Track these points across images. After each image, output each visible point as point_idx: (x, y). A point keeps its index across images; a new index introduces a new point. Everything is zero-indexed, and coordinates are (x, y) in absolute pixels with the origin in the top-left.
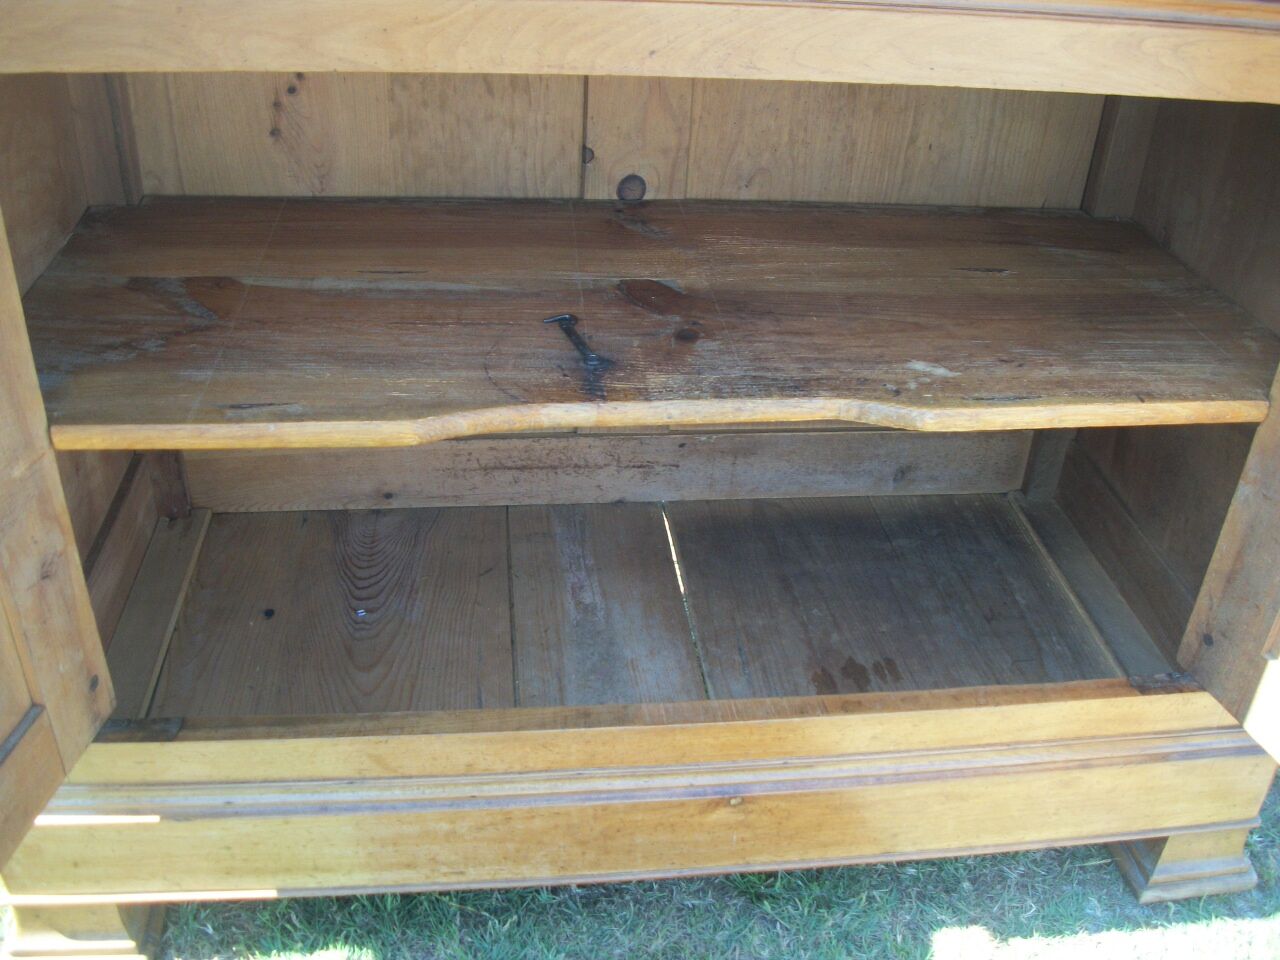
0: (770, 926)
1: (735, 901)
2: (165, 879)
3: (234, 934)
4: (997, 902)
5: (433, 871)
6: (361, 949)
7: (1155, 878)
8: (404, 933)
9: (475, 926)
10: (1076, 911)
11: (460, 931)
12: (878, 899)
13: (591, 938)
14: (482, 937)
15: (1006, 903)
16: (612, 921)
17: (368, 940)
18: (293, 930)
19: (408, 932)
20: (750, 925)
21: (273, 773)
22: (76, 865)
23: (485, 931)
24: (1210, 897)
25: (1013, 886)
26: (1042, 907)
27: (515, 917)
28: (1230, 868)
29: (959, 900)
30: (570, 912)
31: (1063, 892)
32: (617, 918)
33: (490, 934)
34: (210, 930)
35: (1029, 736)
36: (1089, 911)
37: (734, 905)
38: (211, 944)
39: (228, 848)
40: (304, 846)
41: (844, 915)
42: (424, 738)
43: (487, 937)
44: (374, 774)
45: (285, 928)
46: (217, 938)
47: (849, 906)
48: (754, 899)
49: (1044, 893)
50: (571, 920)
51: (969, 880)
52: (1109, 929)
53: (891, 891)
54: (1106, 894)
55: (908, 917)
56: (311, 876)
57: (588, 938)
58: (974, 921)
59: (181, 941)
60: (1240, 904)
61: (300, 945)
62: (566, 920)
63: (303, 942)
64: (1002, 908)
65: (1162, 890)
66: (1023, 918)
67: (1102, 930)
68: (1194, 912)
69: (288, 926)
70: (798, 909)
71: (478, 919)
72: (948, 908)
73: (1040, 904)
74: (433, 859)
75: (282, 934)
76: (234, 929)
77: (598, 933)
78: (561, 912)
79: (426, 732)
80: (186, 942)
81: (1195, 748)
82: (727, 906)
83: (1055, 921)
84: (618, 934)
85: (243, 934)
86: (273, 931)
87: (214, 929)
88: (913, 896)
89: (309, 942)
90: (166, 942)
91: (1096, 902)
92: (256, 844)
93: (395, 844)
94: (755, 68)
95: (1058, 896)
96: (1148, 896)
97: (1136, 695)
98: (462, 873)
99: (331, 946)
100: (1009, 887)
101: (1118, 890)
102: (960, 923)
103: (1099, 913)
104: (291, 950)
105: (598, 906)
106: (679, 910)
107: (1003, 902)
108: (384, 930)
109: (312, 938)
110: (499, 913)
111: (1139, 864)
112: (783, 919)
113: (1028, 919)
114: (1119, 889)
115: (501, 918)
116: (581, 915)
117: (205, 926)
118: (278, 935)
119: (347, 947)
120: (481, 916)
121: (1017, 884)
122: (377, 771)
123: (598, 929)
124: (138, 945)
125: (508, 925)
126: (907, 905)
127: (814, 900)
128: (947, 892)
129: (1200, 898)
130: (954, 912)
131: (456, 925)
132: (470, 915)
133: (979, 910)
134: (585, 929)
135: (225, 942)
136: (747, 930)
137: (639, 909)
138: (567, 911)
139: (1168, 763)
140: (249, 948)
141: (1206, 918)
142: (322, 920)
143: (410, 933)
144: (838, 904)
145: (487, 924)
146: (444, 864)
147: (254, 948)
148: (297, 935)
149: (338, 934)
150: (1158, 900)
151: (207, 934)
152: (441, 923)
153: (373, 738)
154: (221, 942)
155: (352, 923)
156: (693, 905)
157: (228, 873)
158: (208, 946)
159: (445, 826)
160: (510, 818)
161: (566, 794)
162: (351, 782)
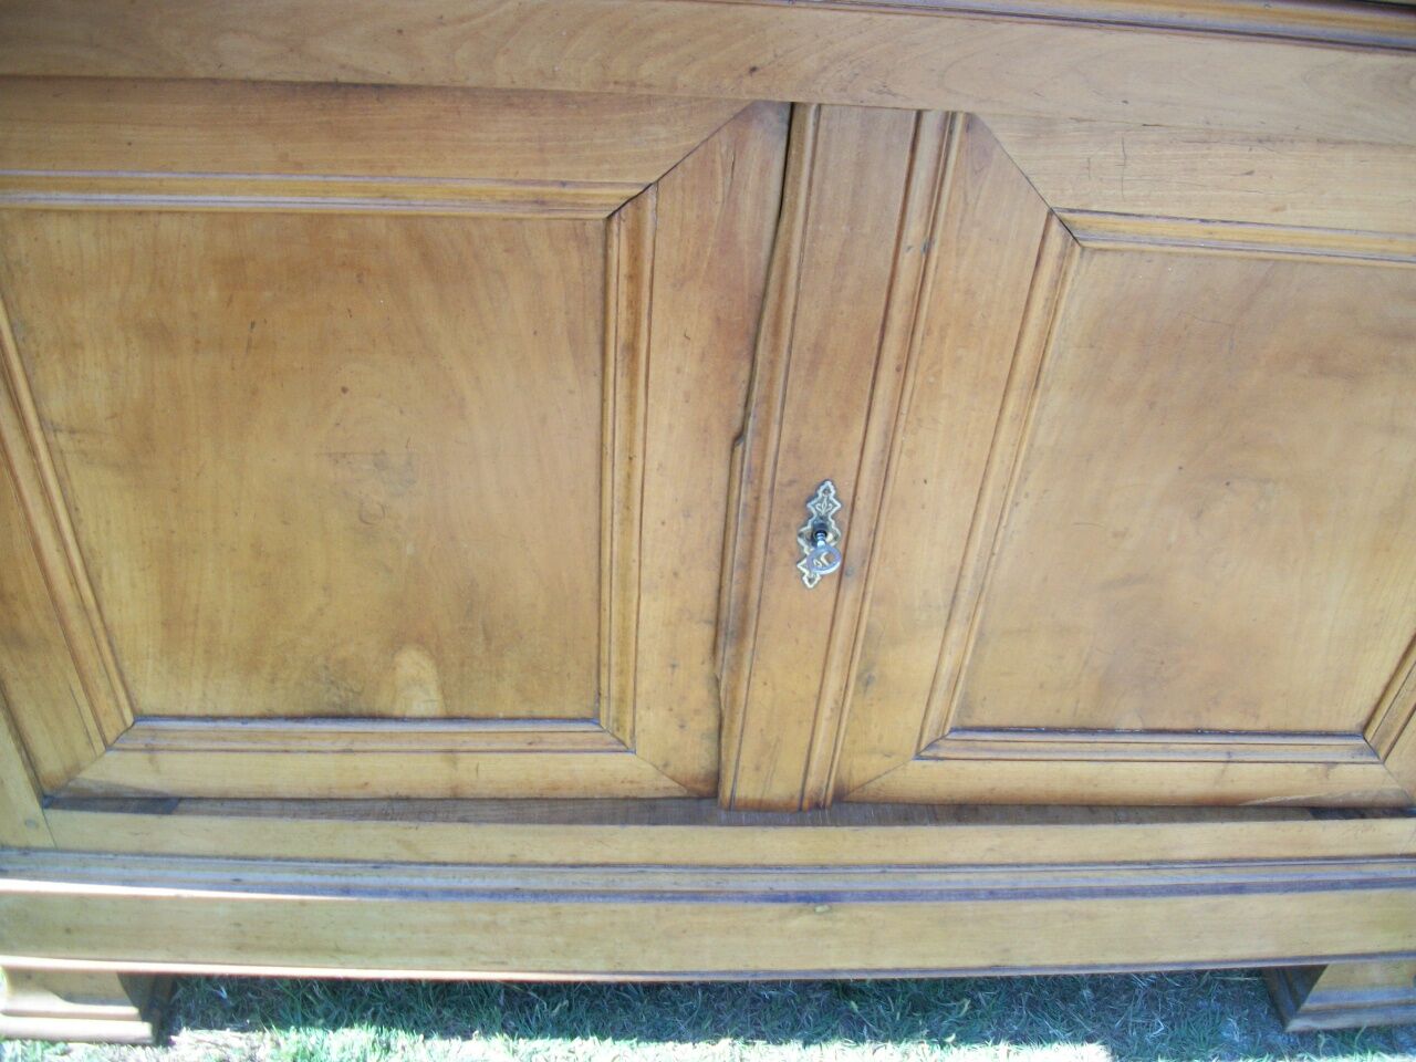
0: (856, 1028)
1: (819, 995)
2: (168, 950)
3: (251, 1000)
4: (1121, 1016)
5: (471, 959)
6: (390, 1030)
7: (1307, 1005)
8: (439, 1012)
9: (520, 1007)
10: (1211, 1033)
11: (503, 1013)
12: (983, 1002)
13: (650, 1031)
14: (527, 1021)
15: (1131, 1020)
16: (676, 1011)
17: (399, 1019)
18: (315, 1003)
19: (444, 1012)
20: (834, 1026)
21: (288, 851)
22: (68, 931)
23: (531, 1015)
24: (1369, 1028)
25: (1140, 998)
26: (1172, 1026)
27: (566, 1002)
28: (1396, 999)
29: (1077, 1011)
30: (628, 997)
31: (1198, 1009)
32: (682, 1008)
33: (537, 1018)
34: (224, 995)
35: (1176, 855)
36: (1225, 1034)
37: (818, 999)
38: (224, 1011)
39: (238, 925)
40: (324, 928)
41: (943, 1020)
42: (461, 827)
43: (533, 1023)
44: (403, 860)
45: (306, 999)
46: (231, 1004)
47: (949, 1010)
48: (841, 994)
49: (1176, 1009)
50: (629, 1007)
51: (1090, 986)
52: (1246, 1058)
53: (1000, 993)
54: (1248, 1016)
55: (1016, 1028)
56: (332, 957)
57: (648, 1030)
58: (1090, 1039)
59: (192, 1005)
60: (1403, 1037)
61: (321, 1021)
62: (624, 1007)
63: (326, 1016)
64: (1125, 1024)
65: (1314, 1019)
66: (1149, 1037)
67: (1239, 1058)
68: (1348, 1044)
69: (310, 996)
70: (890, 1010)
71: (525, 999)
72: (1063, 1020)
73: (1170, 1022)
74: (471, 948)
75: (303, 1006)
76: (250, 995)
77: (660, 1023)
78: (618, 997)
79: (463, 820)
80: (197, 1004)
81: (1372, 877)
82: (809, 999)
83: (1185, 1045)
84: (682, 1028)
85: (260, 1002)
86: (293, 1001)
87: (228, 992)
88: (1024, 1003)
89: (333, 1017)
90: (173, 1006)
91: (1235, 1025)
92: (270, 922)
93: (427, 932)
94: (890, 93)
95: (1193, 1014)
96: (1296, 1025)
97: (1308, 819)
98: (504, 963)
99: (356, 1025)
100: (1137, 998)
101: (1263, 1012)
102: (1074, 1039)
103: (1236, 1039)
104: (312, 1025)
105: (662, 991)
106: (754, 1001)
107: (1127, 1017)
108: (416, 1008)
109: (336, 1013)
110: (549, 993)
111: (1290, 986)
112: (871, 1020)
113: (1154, 1040)
114: (1263, 1009)
115: (551, 1000)
116: (642, 1002)
117: (219, 989)
118: (299, 1007)
119: (374, 1028)
120: (529, 996)
121: (1145, 996)
122: (406, 856)
123: (659, 1020)
124: (141, 1012)
125: (557, 1009)
126: (1016, 1013)
127: (910, 1000)
128: (1064, 1000)
129: (1357, 1030)
130: (1069, 1026)
131: (499, 1005)
132: (516, 994)
133: (1098, 1026)
134: (644, 1019)
135: (240, 1009)
136: (830, 1031)
137: (709, 998)
138: (624, 995)
139: (1337, 892)
140: (265, 1020)
141: (1360, 1054)
142: (349, 990)
143: (447, 1013)
144: (936, 1007)
145: (534, 1005)
146: (482, 953)
147: (270, 1020)
148: (319, 1009)
149: (366, 1008)
150: (1307, 1029)
151: (220, 998)
152: (482, 1002)
153: (401, 824)
154: (236, 1009)
155: (382, 998)
156: (771, 996)
157: (239, 949)
158: (220, 1013)
159: (485, 917)
160: (560, 913)
161: (625, 892)
162: (377, 865)
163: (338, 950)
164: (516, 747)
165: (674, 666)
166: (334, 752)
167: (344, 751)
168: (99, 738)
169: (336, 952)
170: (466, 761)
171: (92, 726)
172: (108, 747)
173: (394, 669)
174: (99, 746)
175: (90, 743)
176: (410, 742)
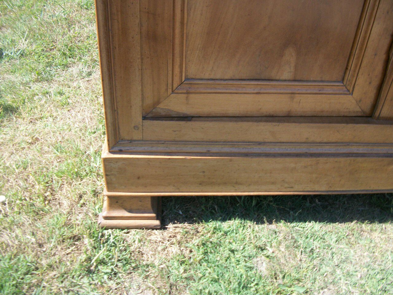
3: (191, 214)
5: (282, 186)
18: (215, 213)
22: (139, 178)
34: (181, 213)
38: (182, 218)
39: (204, 172)
44: (269, 141)
46: (184, 215)
56: (234, 186)
59: (170, 217)
69: (214, 211)
74: (283, 180)
75: (211, 214)
76: (190, 212)
80: (172, 217)
90: (164, 217)
92: (215, 171)
93: (271, 173)
98: (292, 187)
109: (223, 216)
117: (179, 211)
124: (157, 216)
125: (297, 214)
135: (188, 217)
142: (225, 210)
146: (287, 183)
157: (200, 184)
159: (293, 165)
160: (318, 163)
161: (341, 154)
162: (260, 143)
163: (236, 183)
164: (315, 92)
165: (375, 55)
166: (253, 93)
167: (257, 93)
168: (171, 87)
169: (237, 184)
170: (298, 98)
171: (170, 81)
172: (173, 92)
173: (282, 56)
174: (170, 91)
175: (167, 90)
176: (280, 90)
